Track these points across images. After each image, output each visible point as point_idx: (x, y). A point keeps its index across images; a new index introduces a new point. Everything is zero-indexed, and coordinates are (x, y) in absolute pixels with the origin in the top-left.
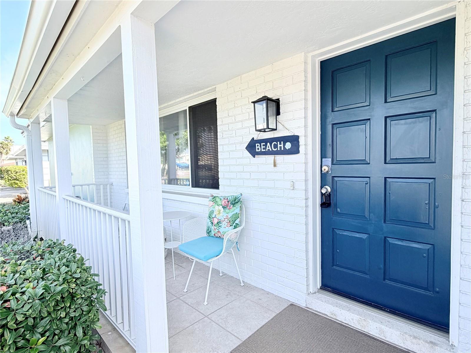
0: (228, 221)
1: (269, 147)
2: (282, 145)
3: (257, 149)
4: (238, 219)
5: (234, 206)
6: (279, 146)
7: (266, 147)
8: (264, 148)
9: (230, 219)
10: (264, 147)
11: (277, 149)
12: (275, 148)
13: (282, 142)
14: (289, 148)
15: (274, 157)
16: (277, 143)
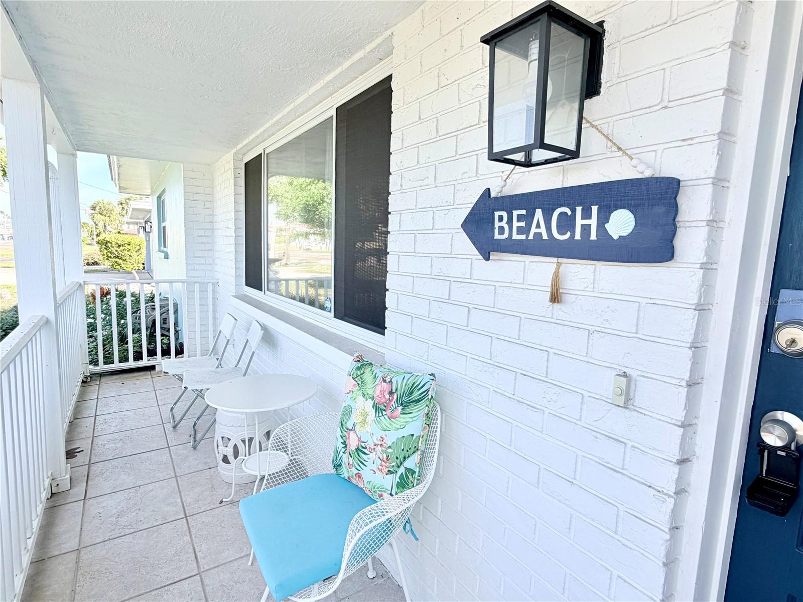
0: (385, 456)
1: (538, 226)
2: (593, 222)
3: (496, 231)
4: (416, 454)
5: (405, 412)
6: (579, 222)
7: (529, 225)
8: (520, 231)
9: (390, 450)
10: (523, 224)
11: (569, 234)
12: (561, 230)
13: (595, 209)
14: (625, 234)
15: (555, 265)
16: (574, 211)
